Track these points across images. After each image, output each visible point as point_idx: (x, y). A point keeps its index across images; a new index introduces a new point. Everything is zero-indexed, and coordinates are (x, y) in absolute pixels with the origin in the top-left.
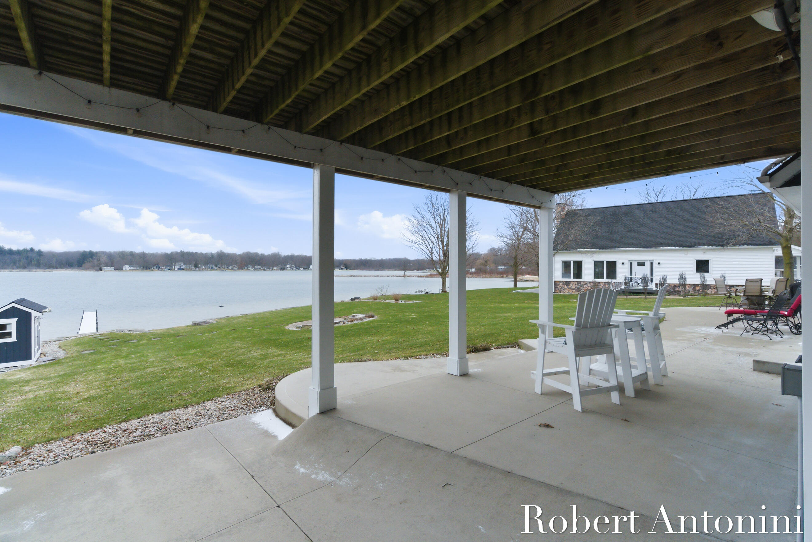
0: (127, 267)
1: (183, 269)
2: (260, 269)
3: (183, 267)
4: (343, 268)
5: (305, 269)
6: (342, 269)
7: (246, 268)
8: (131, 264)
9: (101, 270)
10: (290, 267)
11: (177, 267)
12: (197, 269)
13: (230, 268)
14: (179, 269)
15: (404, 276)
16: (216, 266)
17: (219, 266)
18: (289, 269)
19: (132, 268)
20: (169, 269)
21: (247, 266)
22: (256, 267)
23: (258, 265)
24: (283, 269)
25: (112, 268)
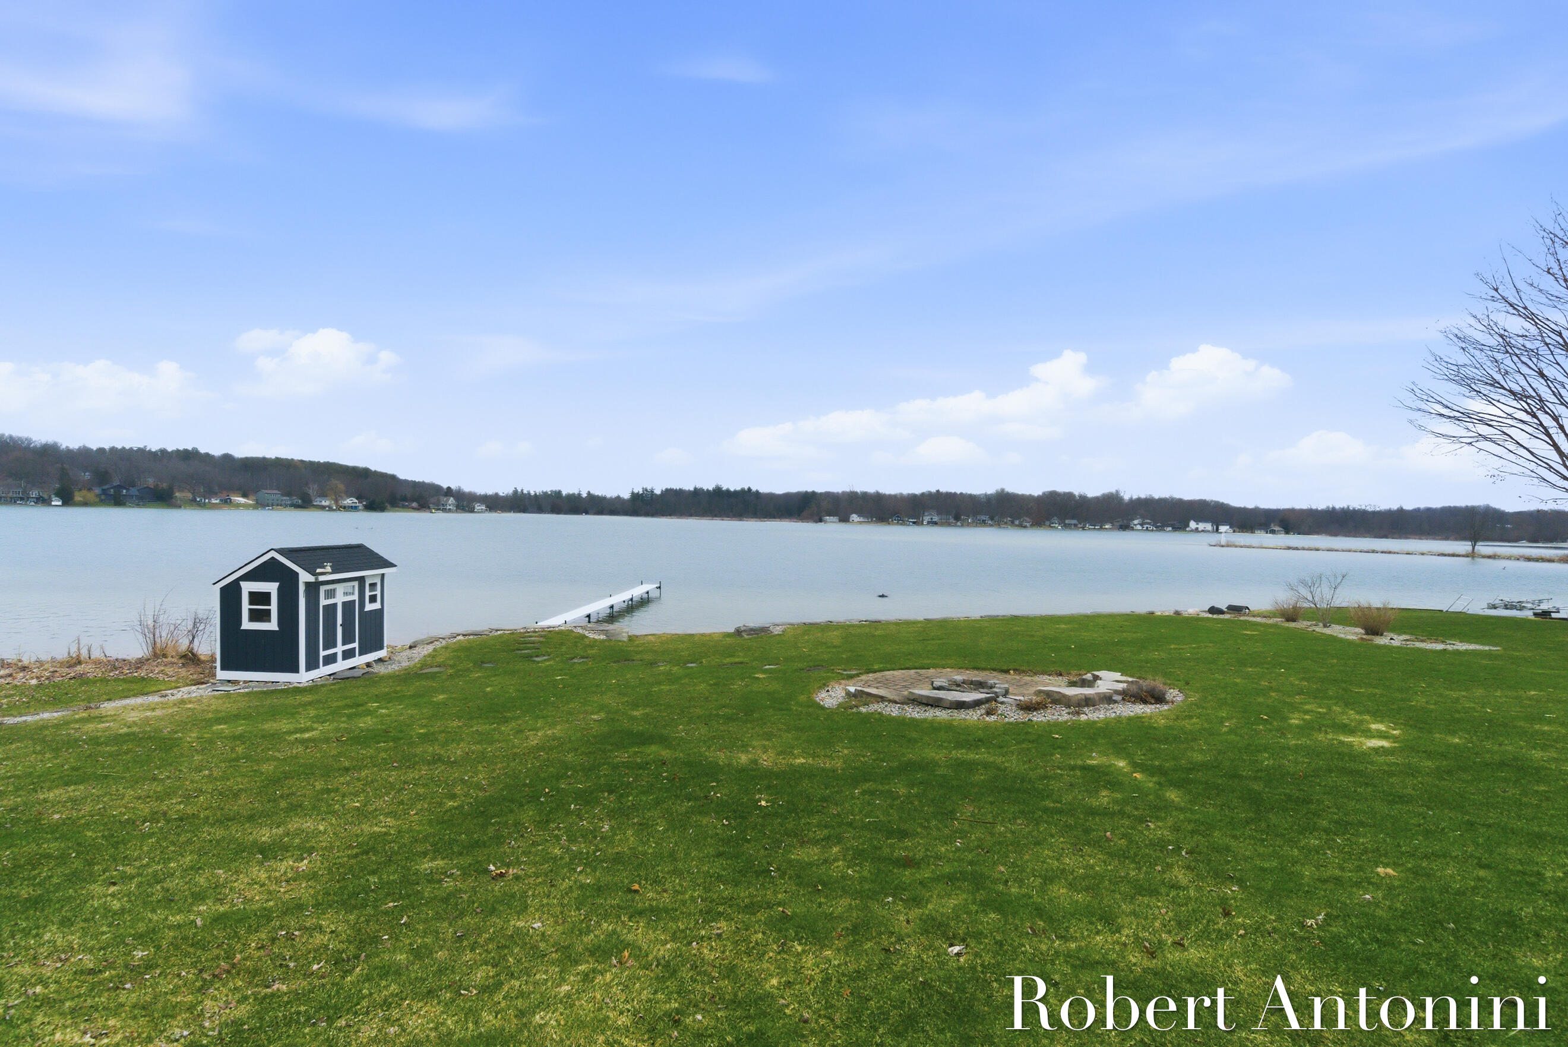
0: (854, 517)
1: (936, 523)
2: (1075, 525)
3: (936, 519)
4: (1277, 528)
5: (1176, 529)
6: (1273, 532)
7: (1047, 523)
8: (860, 514)
9: (821, 521)
10: (1142, 525)
11: (926, 519)
12: (959, 523)
13: (1017, 522)
14: (929, 523)
15: (1472, 555)
16: (992, 519)
17: (996, 518)
18: (1139, 527)
19: (862, 519)
20: (914, 523)
21: (1048, 519)
22: (1067, 522)
23: (1073, 518)
24: (1125, 527)
25: (835, 519)
